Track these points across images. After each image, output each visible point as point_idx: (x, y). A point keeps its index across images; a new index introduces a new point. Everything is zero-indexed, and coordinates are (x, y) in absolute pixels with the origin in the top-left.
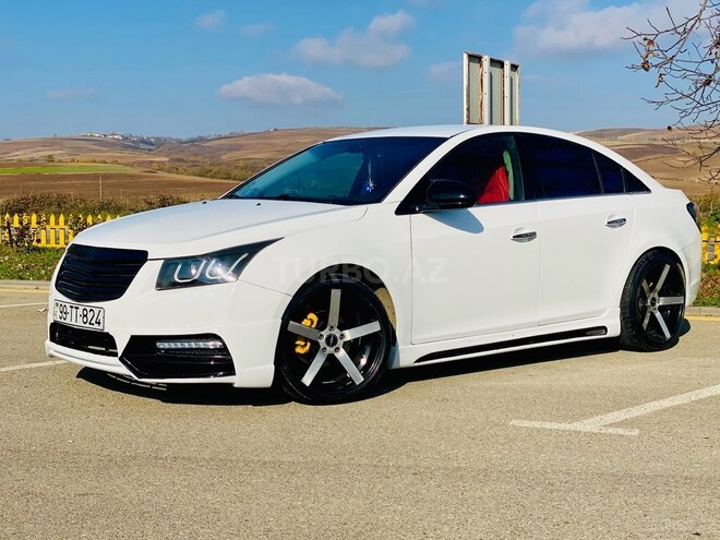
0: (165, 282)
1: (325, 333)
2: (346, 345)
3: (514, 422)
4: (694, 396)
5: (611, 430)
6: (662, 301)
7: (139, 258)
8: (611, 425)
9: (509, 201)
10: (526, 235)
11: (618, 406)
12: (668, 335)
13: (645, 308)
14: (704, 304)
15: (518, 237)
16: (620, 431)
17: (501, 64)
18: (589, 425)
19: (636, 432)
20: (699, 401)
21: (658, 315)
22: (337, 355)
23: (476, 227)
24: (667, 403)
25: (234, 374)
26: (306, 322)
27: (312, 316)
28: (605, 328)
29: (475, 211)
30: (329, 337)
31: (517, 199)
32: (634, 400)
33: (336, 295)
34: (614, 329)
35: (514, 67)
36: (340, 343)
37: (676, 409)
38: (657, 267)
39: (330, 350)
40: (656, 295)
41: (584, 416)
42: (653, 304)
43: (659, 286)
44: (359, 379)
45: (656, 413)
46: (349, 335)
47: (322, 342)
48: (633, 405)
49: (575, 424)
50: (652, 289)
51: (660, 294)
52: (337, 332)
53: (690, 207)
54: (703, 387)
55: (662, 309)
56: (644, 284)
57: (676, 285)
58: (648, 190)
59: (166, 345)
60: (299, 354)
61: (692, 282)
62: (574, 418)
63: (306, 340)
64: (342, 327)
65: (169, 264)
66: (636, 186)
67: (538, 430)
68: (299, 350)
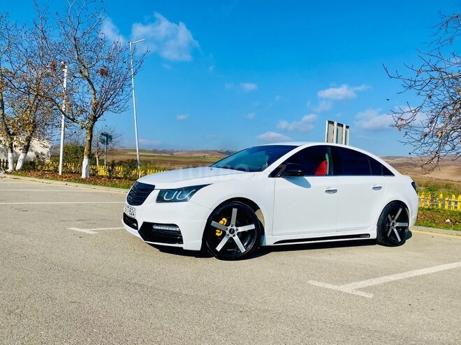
0: (160, 199)
1: (229, 228)
2: (238, 234)
3: (310, 282)
4: (407, 275)
5: (359, 293)
6: (397, 224)
7: (151, 188)
8: (359, 289)
9: (326, 175)
10: (332, 191)
11: (367, 277)
12: (399, 240)
13: (389, 227)
14: (420, 225)
15: (328, 191)
16: (363, 294)
17: (342, 126)
18: (347, 288)
19: (371, 296)
20: (409, 279)
21: (395, 230)
22: (234, 238)
23: (307, 185)
24: (392, 278)
25: (182, 243)
26: (221, 222)
27: (224, 219)
28: (369, 235)
29: (308, 178)
30: (231, 229)
31: (330, 174)
32: (376, 275)
33: (235, 211)
34: (374, 235)
35: (347, 127)
36: (236, 233)
37: (396, 282)
38: (396, 210)
39: (231, 235)
40: (395, 222)
41: (347, 281)
42: (393, 226)
43: (396, 218)
44: (243, 250)
45: (385, 284)
46: (241, 229)
47: (227, 232)
48: (374, 277)
49: (341, 287)
50: (393, 219)
51: (397, 221)
52: (235, 228)
53: (413, 184)
54: (413, 269)
55: (397, 228)
56: (389, 216)
57: (404, 217)
58: (393, 175)
59: (157, 227)
60: (217, 236)
61: (412, 217)
62: (342, 282)
63: (221, 230)
64: (237, 225)
65: (162, 192)
66: (388, 173)
67: (320, 288)
68: (217, 234)
